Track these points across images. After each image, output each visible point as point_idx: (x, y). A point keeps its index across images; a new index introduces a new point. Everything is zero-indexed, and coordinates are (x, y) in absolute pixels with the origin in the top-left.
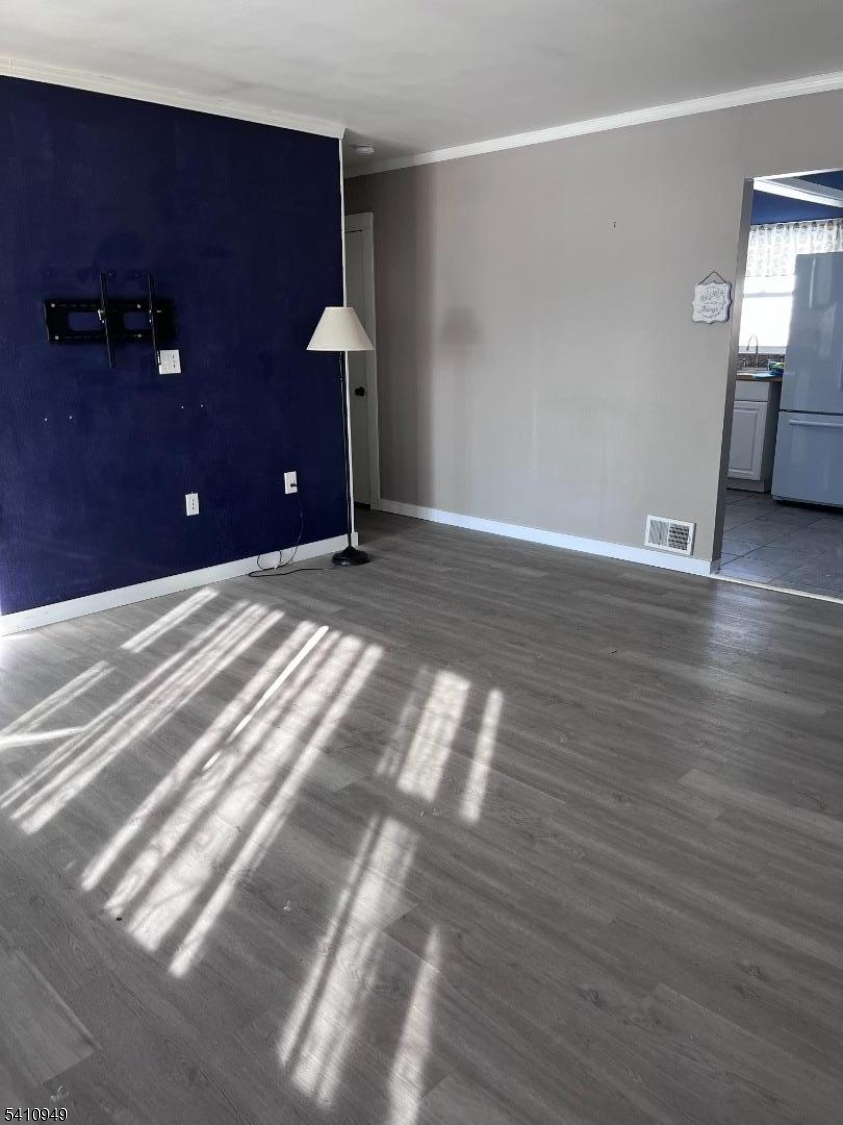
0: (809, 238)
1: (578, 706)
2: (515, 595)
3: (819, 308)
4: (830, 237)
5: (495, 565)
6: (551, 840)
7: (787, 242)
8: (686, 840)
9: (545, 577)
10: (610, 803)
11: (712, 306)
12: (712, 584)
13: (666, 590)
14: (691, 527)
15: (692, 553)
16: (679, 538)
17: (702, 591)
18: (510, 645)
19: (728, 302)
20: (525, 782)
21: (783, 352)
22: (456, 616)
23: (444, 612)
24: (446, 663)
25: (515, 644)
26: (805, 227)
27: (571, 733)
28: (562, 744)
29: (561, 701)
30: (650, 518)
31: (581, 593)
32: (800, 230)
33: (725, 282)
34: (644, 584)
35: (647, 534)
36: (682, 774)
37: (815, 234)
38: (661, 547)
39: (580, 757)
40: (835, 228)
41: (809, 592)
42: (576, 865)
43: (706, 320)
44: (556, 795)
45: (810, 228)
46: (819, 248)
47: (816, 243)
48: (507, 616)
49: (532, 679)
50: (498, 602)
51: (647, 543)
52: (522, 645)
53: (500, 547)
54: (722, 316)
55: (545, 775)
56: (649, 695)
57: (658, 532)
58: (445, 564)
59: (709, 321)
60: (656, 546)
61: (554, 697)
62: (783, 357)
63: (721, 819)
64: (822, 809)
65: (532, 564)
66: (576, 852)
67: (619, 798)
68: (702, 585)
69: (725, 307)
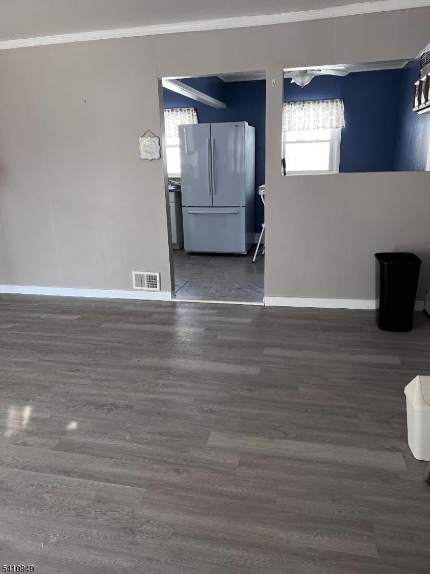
0: (180, 117)
1: (129, 407)
2: (63, 335)
3: (190, 153)
4: (189, 117)
5: (43, 316)
6: (146, 527)
7: (169, 119)
8: (228, 489)
9: (79, 319)
10: (173, 478)
11: (151, 150)
12: (173, 305)
13: (153, 313)
14: (158, 275)
15: (160, 290)
16: (152, 282)
17: (169, 310)
18: (71, 373)
19: (159, 148)
20: (113, 482)
21: (179, 176)
22: (26, 360)
23: (16, 359)
24: (28, 400)
25: (73, 371)
26: (177, 111)
27: (131, 430)
28: (128, 441)
29: (117, 407)
30: (134, 273)
31: (105, 325)
32: (175, 113)
33: (156, 136)
34: (139, 311)
35: (134, 282)
36: (207, 438)
37: (182, 115)
38: (142, 288)
39: (143, 447)
40: (191, 112)
41: (222, 300)
42: (171, 542)
43: (148, 158)
44: (137, 485)
45: (179, 112)
46: (185, 122)
47: (184, 120)
48: (62, 352)
49: (94, 395)
50: (53, 343)
51: (134, 287)
52: (78, 371)
53: (43, 303)
54: (157, 156)
55: (125, 471)
56: (167, 386)
57: (140, 280)
58: (9, 322)
59: (150, 158)
60: (140, 288)
61: (111, 405)
62: (179, 179)
63: (241, 464)
64: (286, 436)
65: (69, 312)
66: (166, 530)
67: (177, 471)
68: (169, 306)
69: (158, 150)
